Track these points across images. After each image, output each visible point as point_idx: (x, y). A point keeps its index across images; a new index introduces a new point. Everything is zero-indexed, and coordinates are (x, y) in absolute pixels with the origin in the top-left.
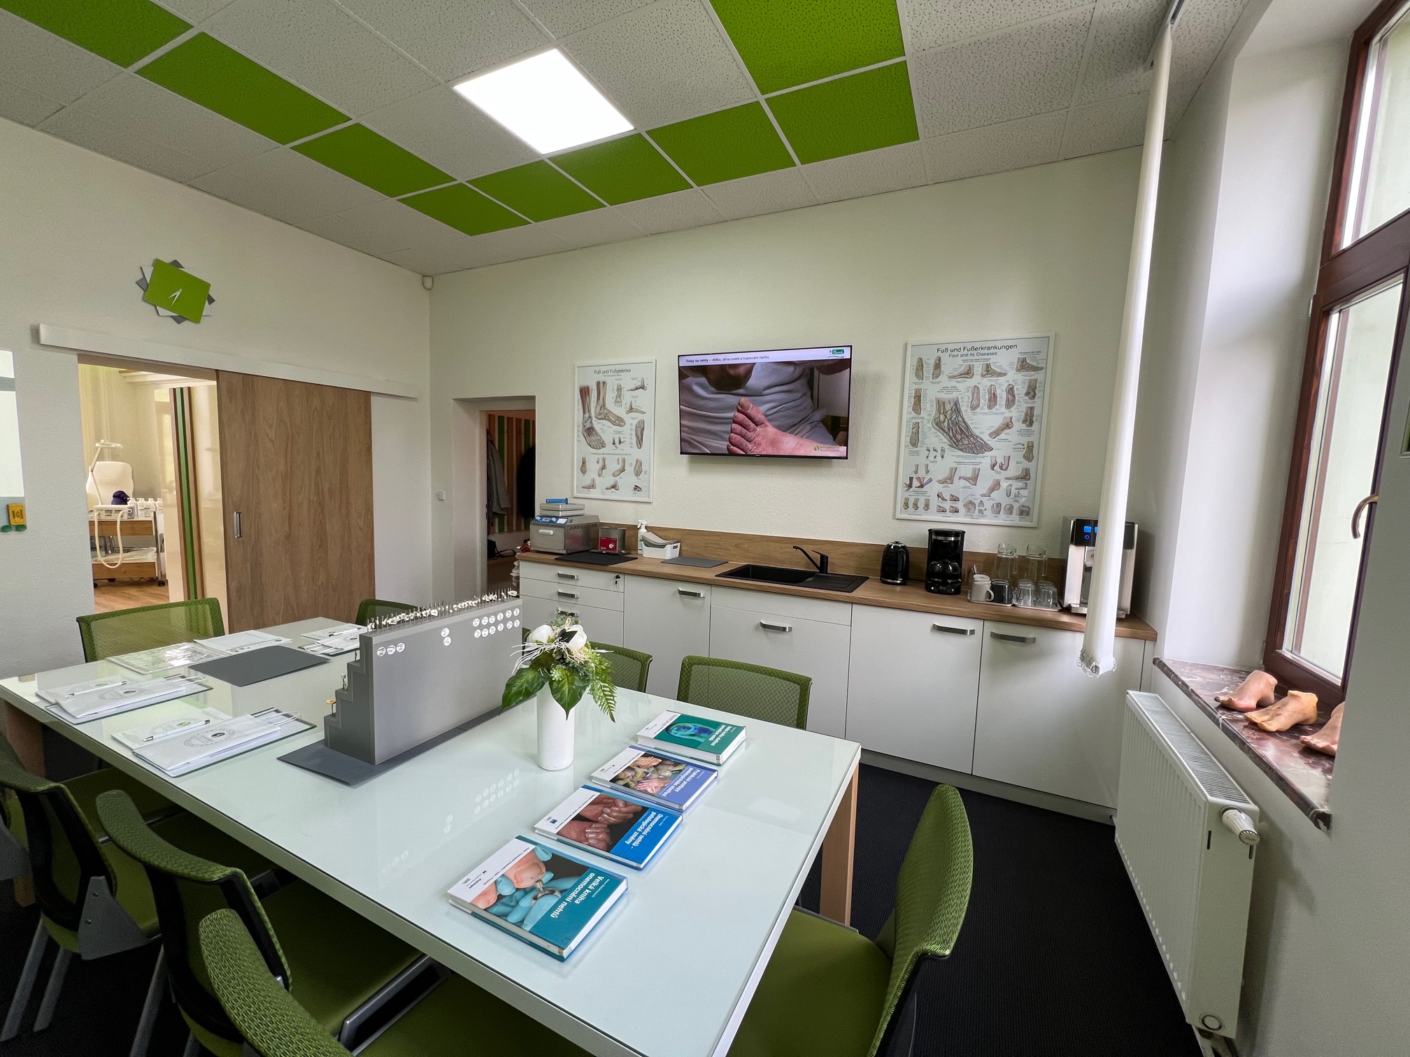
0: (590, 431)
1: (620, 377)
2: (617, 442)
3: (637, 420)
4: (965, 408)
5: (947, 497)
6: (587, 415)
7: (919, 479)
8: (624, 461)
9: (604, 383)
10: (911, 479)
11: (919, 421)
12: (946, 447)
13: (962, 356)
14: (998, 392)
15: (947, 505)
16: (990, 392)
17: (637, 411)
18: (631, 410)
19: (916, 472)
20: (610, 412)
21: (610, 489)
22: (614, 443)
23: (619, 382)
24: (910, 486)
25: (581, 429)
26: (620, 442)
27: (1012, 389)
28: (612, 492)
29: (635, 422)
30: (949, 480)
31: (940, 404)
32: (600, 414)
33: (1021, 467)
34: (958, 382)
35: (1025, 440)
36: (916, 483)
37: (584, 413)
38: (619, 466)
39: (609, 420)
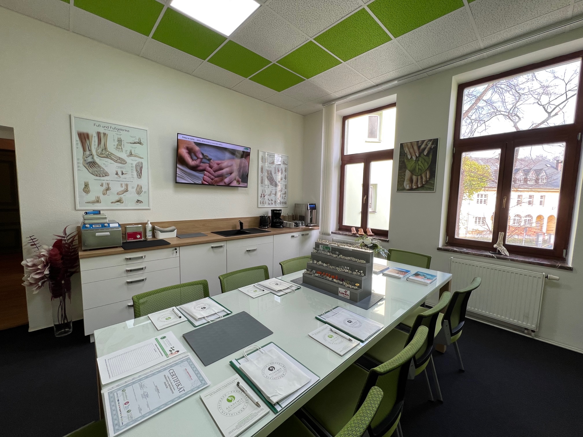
0: (92, 164)
1: (120, 133)
2: (120, 173)
3: (137, 162)
4: (273, 173)
5: (270, 200)
6: (88, 153)
7: (263, 194)
8: (127, 185)
9: (105, 134)
10: (261, 194)
11: (263, 176)
12: (269, 184)
13: (272, 157)
14: (279, 169)
15: (270, 202)
16: (278, 169)
17: (135, 156)
18: (131, 154)
19: (263, 192)
20: (112, 154)
21: (115, 202)
22: (117, 174)
23: (119, 136)
24: (261, 197)
25: (81, 161)
26: (123, 174)
27: (282, 169)
28: (117, 205)
29: (134, 163)
30: (270, 195)
31: (268, 171)
32: (102, 154)
33: (284, 191)
34: (271, 165)
35: (285, 183)
36: (263, 196)
37: (84, 150)
38: (123, 189)
39: (112, 159)
